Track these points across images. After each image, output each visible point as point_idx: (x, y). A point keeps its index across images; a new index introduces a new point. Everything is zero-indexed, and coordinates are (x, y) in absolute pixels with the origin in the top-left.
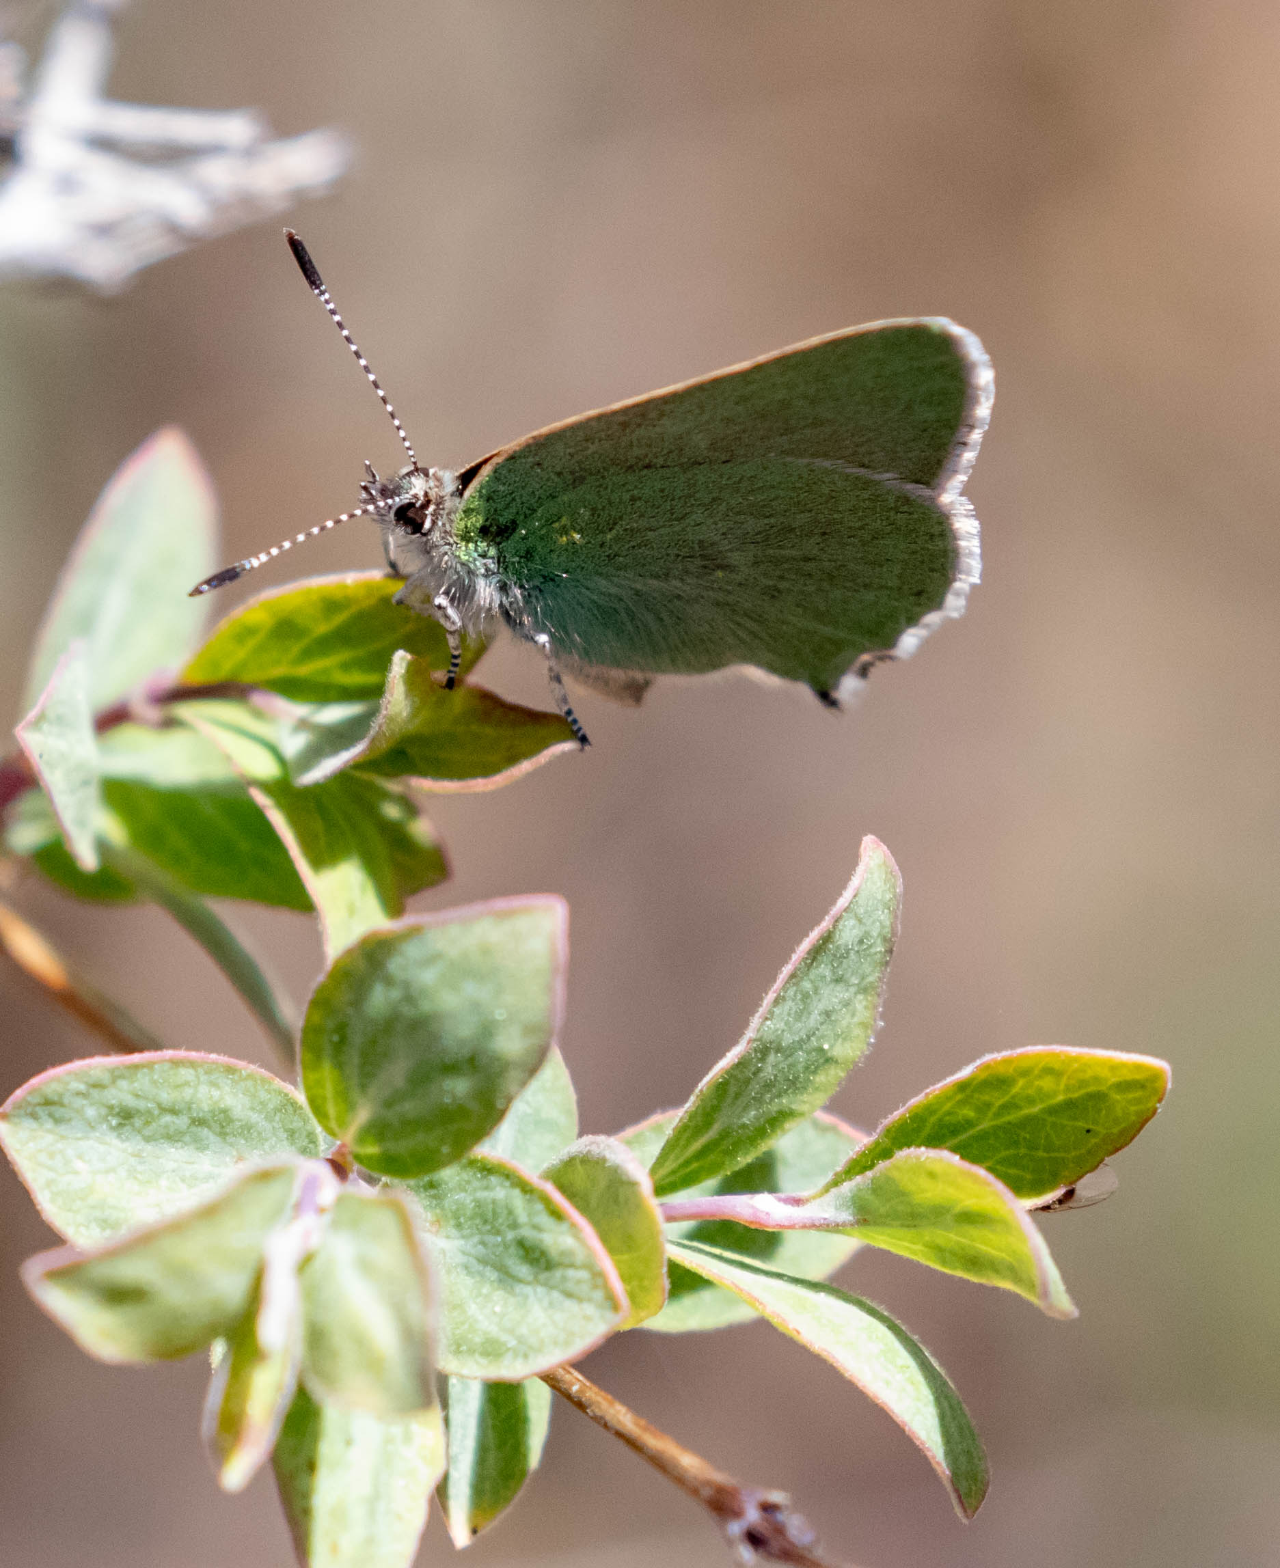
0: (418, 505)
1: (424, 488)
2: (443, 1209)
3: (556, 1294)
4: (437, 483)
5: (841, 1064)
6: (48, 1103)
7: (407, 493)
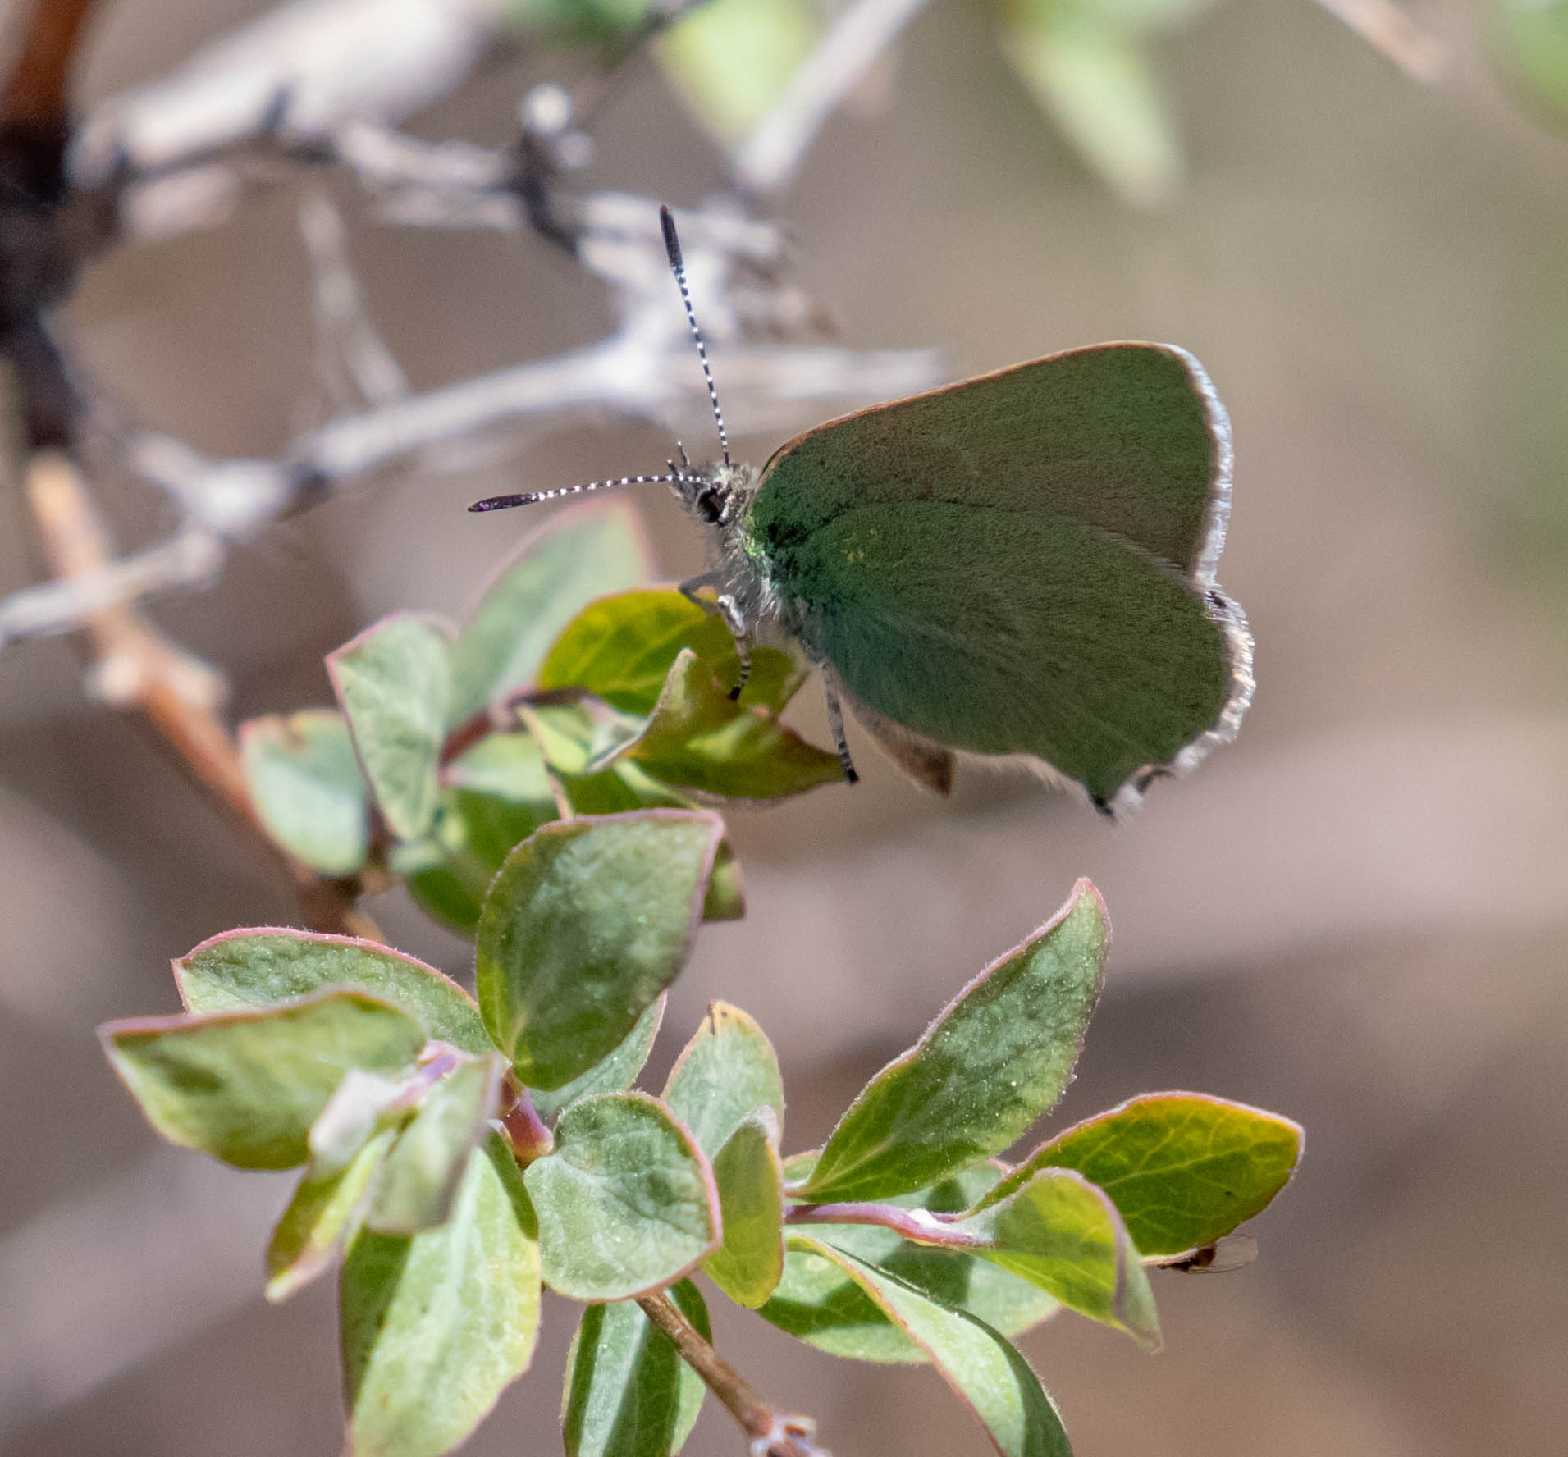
0: (720, 493)
1: (729, 479)
2: (599, 1148)
3: (669, 1228)
4: (742, 478)
5: (1030, 1109)
6: (232, 961)
7: (712, 479)
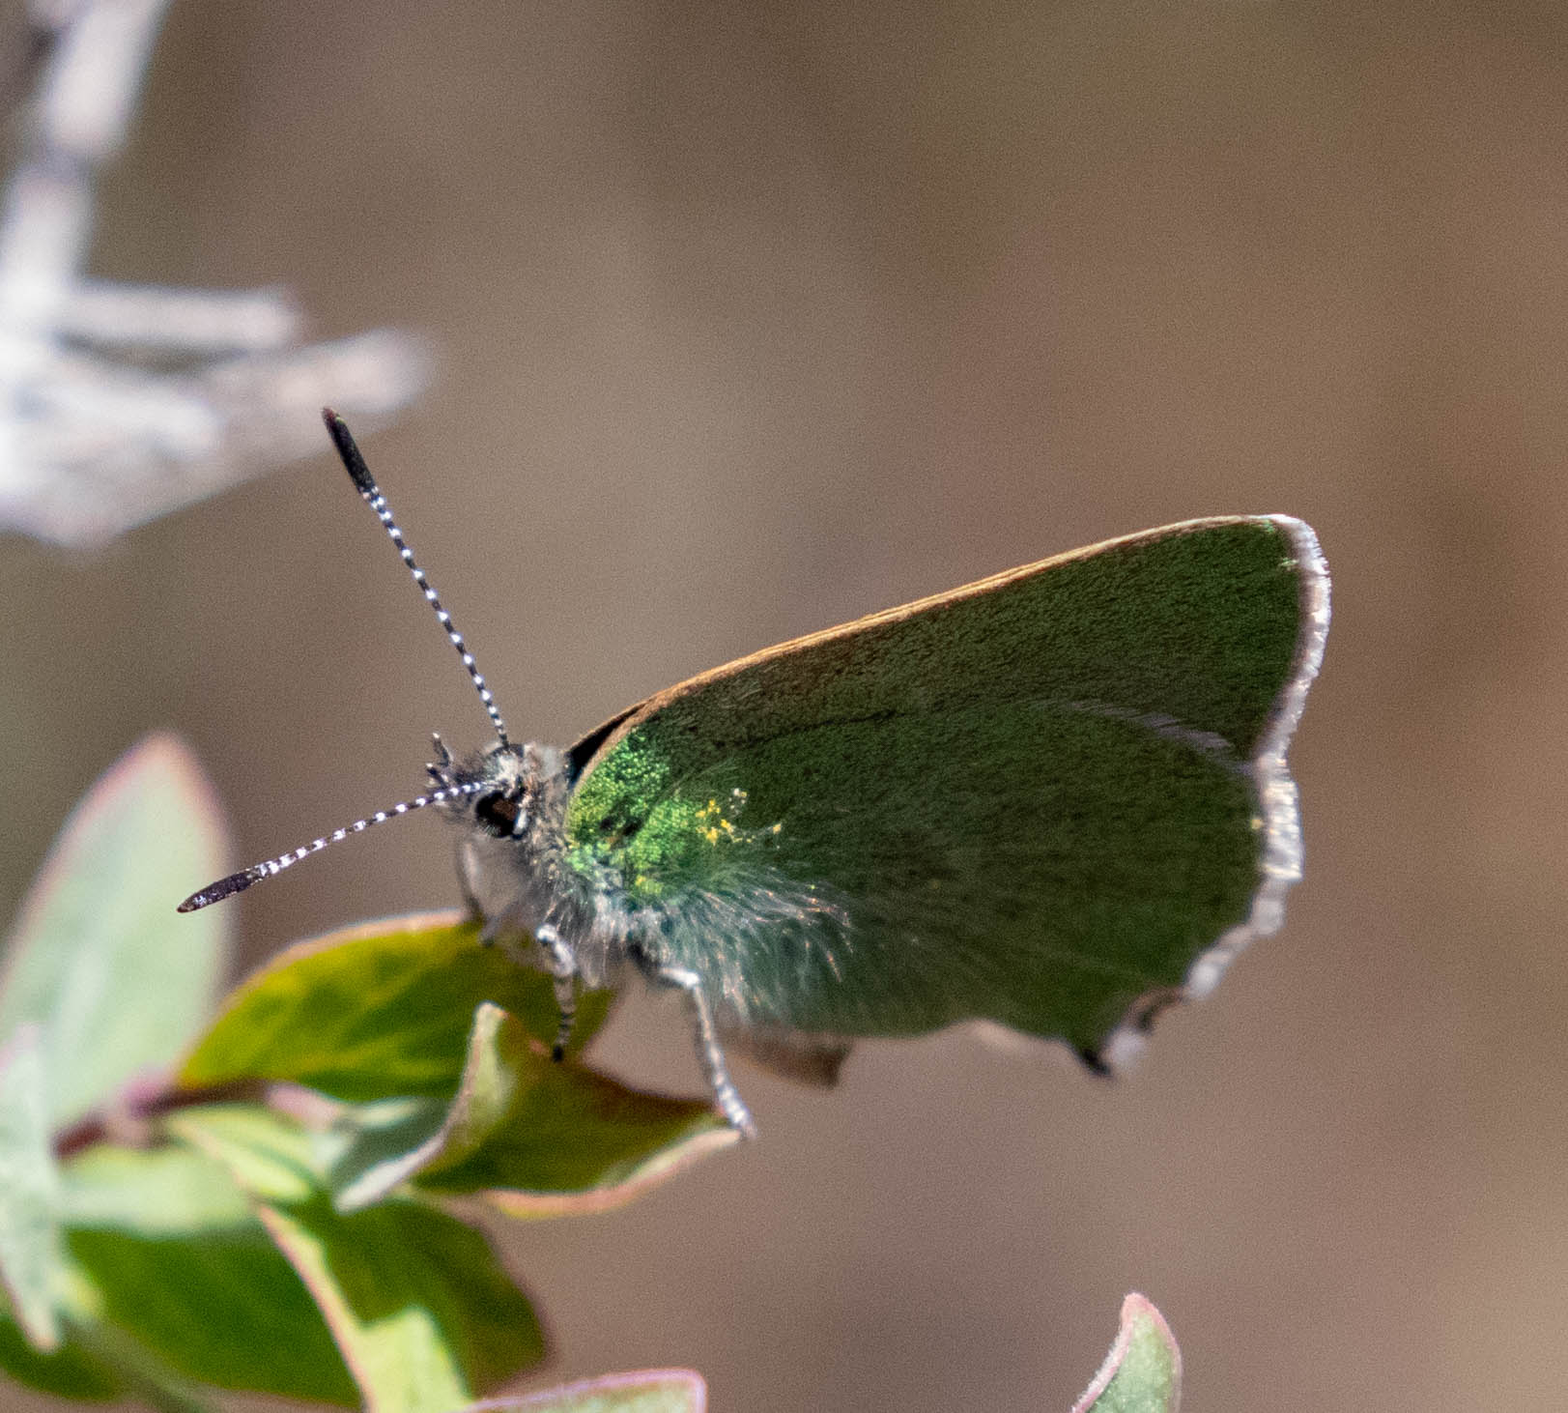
0: (508, 795)
1: (516, 771)
4: (534, 765)
7: (493, 778)
